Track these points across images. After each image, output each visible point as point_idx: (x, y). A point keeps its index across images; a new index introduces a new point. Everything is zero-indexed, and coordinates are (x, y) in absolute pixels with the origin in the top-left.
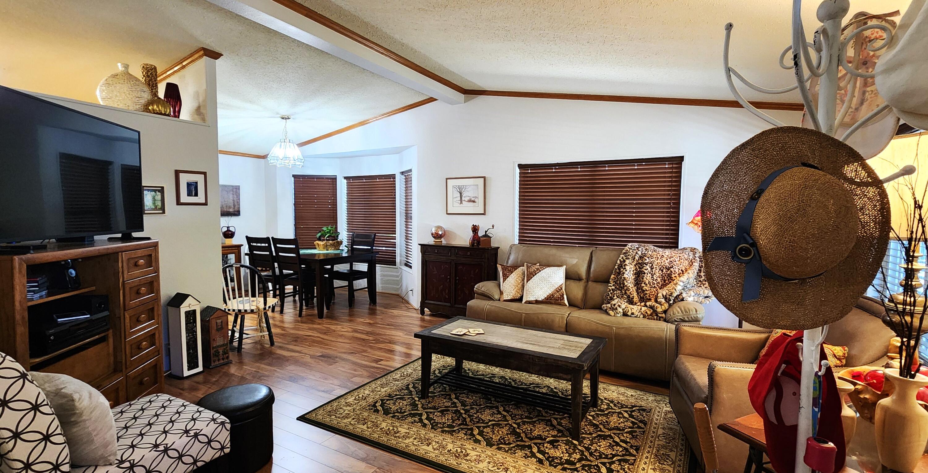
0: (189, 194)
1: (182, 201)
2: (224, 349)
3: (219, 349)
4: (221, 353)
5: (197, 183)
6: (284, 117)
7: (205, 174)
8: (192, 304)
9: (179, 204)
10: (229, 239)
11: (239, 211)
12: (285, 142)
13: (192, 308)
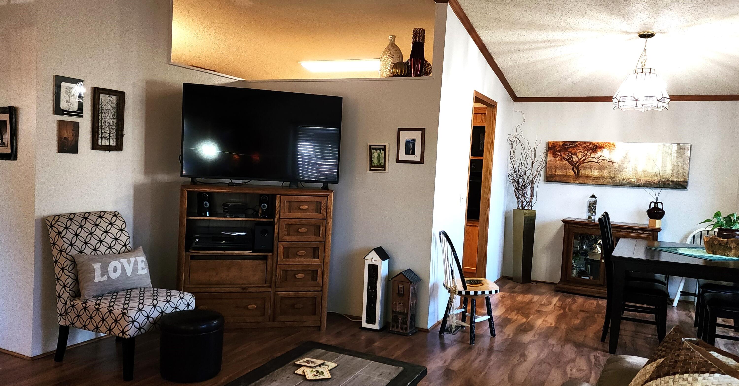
0: (407, 153)
1: (400, 159)
2: (403, 318)
3: (399, 315)
4: (400, 321)
5: (414, 140)
6: (645, 36)
7: (423, 130)
8: (374, 259)
9: (398, 161)
10: (655, 220)
11: (687, 182)
12: (642, 73)
13: (374, 263)
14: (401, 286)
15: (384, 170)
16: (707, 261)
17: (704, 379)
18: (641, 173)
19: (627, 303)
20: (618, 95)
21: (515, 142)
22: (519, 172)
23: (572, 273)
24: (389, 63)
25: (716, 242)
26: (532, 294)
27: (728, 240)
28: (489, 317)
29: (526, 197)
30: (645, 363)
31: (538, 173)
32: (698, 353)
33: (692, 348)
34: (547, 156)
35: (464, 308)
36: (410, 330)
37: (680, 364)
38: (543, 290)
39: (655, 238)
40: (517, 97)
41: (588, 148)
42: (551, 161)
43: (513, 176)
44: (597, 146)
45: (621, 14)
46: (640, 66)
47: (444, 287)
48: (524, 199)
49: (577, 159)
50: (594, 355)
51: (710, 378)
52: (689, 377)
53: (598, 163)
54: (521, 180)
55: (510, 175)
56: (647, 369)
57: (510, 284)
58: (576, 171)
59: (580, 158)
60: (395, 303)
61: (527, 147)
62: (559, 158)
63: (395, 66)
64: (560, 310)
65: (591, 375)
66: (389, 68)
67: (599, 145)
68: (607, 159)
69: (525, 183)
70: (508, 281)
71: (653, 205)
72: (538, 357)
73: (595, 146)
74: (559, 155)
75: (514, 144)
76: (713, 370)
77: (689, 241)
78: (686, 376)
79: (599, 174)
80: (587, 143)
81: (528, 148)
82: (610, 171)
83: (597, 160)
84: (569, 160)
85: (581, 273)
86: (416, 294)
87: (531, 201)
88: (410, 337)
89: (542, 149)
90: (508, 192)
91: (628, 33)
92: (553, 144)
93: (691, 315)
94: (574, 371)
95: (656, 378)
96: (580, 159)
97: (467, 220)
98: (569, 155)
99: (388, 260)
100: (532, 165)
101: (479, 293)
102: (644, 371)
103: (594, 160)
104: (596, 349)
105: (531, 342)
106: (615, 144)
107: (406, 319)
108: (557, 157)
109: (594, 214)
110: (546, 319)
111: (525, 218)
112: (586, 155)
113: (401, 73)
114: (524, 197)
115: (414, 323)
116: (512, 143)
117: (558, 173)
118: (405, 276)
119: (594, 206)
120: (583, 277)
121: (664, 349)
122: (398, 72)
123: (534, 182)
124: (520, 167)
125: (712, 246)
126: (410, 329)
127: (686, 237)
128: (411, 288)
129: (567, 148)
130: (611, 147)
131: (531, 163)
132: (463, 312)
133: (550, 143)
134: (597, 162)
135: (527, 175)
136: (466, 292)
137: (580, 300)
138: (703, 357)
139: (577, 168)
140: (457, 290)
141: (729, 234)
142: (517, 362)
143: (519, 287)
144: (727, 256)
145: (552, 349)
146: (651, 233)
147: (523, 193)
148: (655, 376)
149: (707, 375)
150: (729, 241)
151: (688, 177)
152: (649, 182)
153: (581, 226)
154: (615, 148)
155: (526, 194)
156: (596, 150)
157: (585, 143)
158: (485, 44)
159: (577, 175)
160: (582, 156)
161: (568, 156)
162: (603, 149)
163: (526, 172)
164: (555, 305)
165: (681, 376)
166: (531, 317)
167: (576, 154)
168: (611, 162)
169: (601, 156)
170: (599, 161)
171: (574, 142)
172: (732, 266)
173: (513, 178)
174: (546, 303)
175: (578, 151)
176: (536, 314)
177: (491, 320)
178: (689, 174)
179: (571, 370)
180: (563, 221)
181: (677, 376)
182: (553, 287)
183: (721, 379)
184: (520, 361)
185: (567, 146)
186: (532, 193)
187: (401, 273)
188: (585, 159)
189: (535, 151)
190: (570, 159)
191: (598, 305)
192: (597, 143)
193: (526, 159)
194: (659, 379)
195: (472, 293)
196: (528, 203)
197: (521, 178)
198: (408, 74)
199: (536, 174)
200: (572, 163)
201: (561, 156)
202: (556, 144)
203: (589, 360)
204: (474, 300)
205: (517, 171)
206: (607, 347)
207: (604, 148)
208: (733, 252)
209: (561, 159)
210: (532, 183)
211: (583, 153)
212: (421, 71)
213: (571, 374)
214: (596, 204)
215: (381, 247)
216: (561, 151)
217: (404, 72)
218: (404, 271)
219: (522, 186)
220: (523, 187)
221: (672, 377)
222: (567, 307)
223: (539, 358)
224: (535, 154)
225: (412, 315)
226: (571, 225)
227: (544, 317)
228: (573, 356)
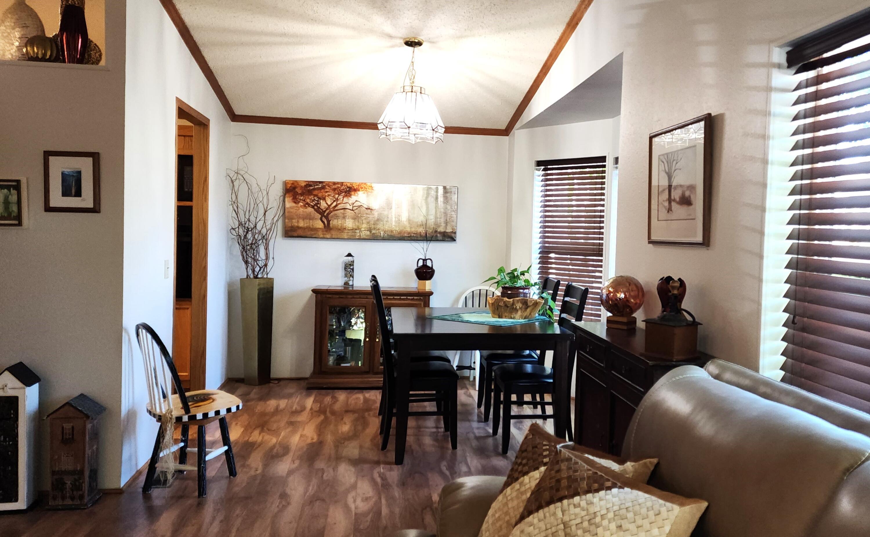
0: (66, 193)
1: (52, 204)
2: (75, 480)
3: (65, 477)
4: (68, 485)
5: (79, 173)
6: (410, 43)
7: (95, 156)
8: (10, 385)
9: (48, 209)
10: (424, 281)
11: (455, 233)
12: (412, 92)
13: (10, 393)
14: (67, 426)
15: (20, 224)
16: (493, 327)
17: (601, 500)
18: (405, 223)
19: (411, 392)
20: (384, 119)
21: (238, 180)
22: (245, 224)
23: (328, 361)
24: (18, 36)
25: (502, 304)
26: (275, 398)
27: (513, 300)
28: (226, 448)
29: (258, 260)
30: (502, 485)
31: (274, 225)
32: (582, 463)
33: (573, 458)
34: (284, 201)
35: (182, 441)
36: (90, 497)
37: (564, 483)
38: (291, 391)
39: (427, 304)
40: (236, 114)
41: (339, 190)
42: (291, 208)
43: (237, 230)
44: (350, 188)
45: (385, 9)
46: (408, 83)
47: (148, 414)
48: (255, 263)
49: (326, 205)
50: (378, 472)
51: (607, 497)
52: (581, 500)
53: (353, 210)
54: (249, 236)
55: (233, 229)
56: (507, 494)
57: (243, 389)
58: (326, 222)
59: (329, 204)
60: (56, 457)
61: (255, 189)
62: (301, 204)
63: (30, 42)
64: (319, 416)
65: (381, 503)
66: (17, 44)
67: (353, 186)
68: (364, 205)
69: (256, 240)
70: (237, 385)
71: (421, 263)
72: (305, 493)
73: (348, 187)
74: (301, 199)
75: (236, 184)
76: (609, 484)
77: (461, 304)
78: (577, 499)
79: (355, 225)
80: (338, 183)
81: (257, 189)
82: (368, 221)
83: (351, 207)
84: (315, 207)
85: (341, 359)
86: (96, 435)
87: (266, 265)
88: (90, 509)
89: (277, 190)
90: (231, 253)
91: (391, 37)
92: (293, 184)
93: (470, 393)
94: (359, 500)
95: (537, 510)
96: (329, 206)
97: (176, 301)
98: (314, 199)
99: (37, 385)
100: (265, 214)
101: (211, 414)
102: (503, 498)
103: (348, 206)
104: (378, 463)
105: (291, 472)
106: (373, 185)
107: (81, 481)
108: (299, 203)
109: (351, 278)
110: (305, 432)
111: (260, 290)
112: (337, 200)
113: (44, 55)
114: (255, 260)
115: (95, 484)
116: (233, 182)
117: (302, 224)
118: (76, 408)
119: (352, 267)
120: (343, 365)
121: (524, 461)
122: (37, 53)
123: (269, 239)
124: (247, 217)
125: (498, 309)
126: (88, 495)
127: (457, 300)
128: (89, 426)
129: (312, 189)
130: (368, 189)
131: (263, 212)
132: (182, 448)
133: (288, 183)
134: (351, 209)
135: (259, 227)
136: (189, 417)
137: (342, 396)
138: (589, 468)
139: (327, 217)
140: (174, 417)
141: (513, 292)
142: (276, 510)
143: (255, 392)
144: (514, 318)
145: (322, 476)
146: (422, 298)
147: (253, 255)
148: (534, 507)
149: (602, 493)
150: (515, 301)
151: (456, 227)
152: (414, 234)
153: (338, 296)
154: (373, 191)
155: (258, 256)
156: (349, 193)
157: (334, 183)
158: (189, 27)
159: (328, 227)
160: (332, 201)
161: (313, 201)
162: (359, 192)
163: (256, 225)
164: (311, 409)
165: (571, 501)
166: (283, 434)
167: (324, 199)
168: (369, 209)
169: (357, 201)
170: (354, 208)
171: (320, 182)
172: (519, 331)
173: (237, 232)
174: (299, 408)
175: (326, 194)
176: (288, 428)
177: (227, 453)
178: (457, 223)
179: (355, 501)
180: (314, 291)
181: (565, 502)
182: (304, 384)
183: (622, 496)
184: (281, 506)
185: (311, 188)
186: (267, 254)
187: (68, 404)
188: (336, 206)
189: (268, 193)
190: (316, 205)
191: (366, 400)
192: (351, 184)
193: (256, 205)
194: (541, 511)
195: (199, 416)
196: (262, 269)
197: (250, 232)
198: (58, 58)
199: (271, 227)
200: (318, 210)
201: (304, 200)
202: (296, 184)
203: (373, 481)
204: (202, 427)
205: (243, 223)
206: (392, 456)
207: (359, 190)
208: (519, 313)
209: (305, 206)
210: (266, 240)
211: (333, 197)
212: (83, 54)
213: (356, 508)
214: (353, 265)
215: (21, 363)
216: (304, 194)
217: (49, 53)
218: (71, 400)
219: (252, 244)
220: (254, 246)
221: (559, 504)
222: (328, 410)
223: (308, 494)
224: (268, 199)
225: (91, 471)
226: (324, 296)
227: (301, 430)
228: (353, 480)
